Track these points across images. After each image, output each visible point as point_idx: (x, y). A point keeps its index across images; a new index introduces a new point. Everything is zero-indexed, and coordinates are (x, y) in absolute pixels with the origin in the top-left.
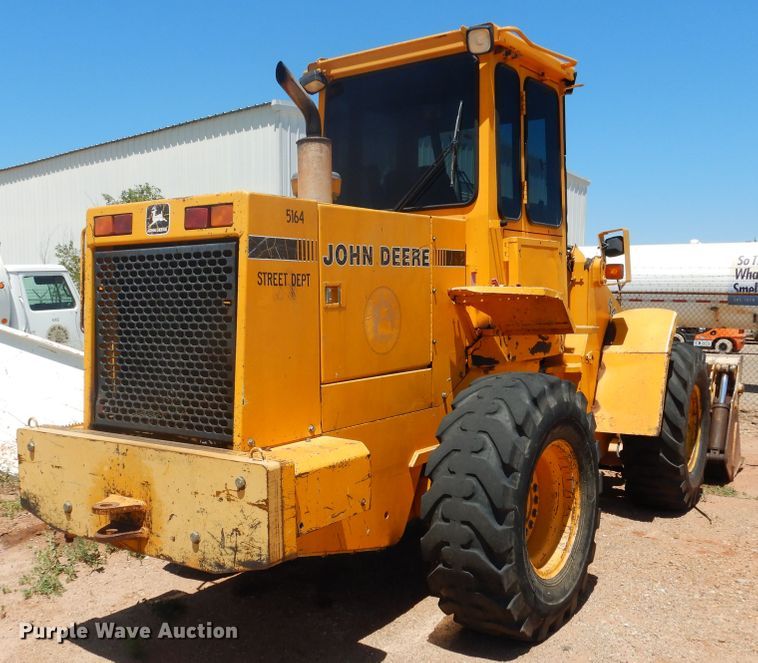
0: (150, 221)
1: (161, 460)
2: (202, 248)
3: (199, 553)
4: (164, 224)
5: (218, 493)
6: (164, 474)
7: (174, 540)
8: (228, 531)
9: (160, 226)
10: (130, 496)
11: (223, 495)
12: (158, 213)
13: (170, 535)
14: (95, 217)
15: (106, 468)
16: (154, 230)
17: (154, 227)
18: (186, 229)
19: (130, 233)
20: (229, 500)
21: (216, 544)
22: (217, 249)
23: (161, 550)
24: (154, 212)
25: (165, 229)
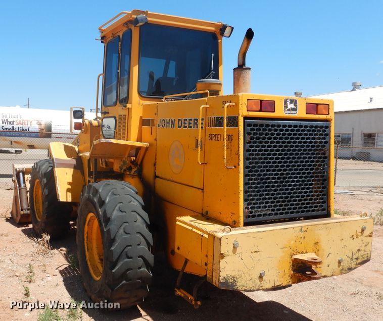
0: (286, 107)
1: (327, 229)
2: (314, 123)
3: (341, 267)
4: (295, 110)
5: (353, 236)
6: (327, 235)
7: (328, 266)
8: (355, 252)
9: (292, 110)
10: (306, 252)
11: (354, 237)
12: (291, 103)
13: (327, 264)
14: (248, 99)
15: (293, 242)
16: (289, 112)
17: (289, 110)
18: (307, 114)
19: (274, 112)
20: (357, 237)
21: (349, 259)
22: (322, 125)
23: (321, 274)
24: (288, 103)
25: (295, 112)
